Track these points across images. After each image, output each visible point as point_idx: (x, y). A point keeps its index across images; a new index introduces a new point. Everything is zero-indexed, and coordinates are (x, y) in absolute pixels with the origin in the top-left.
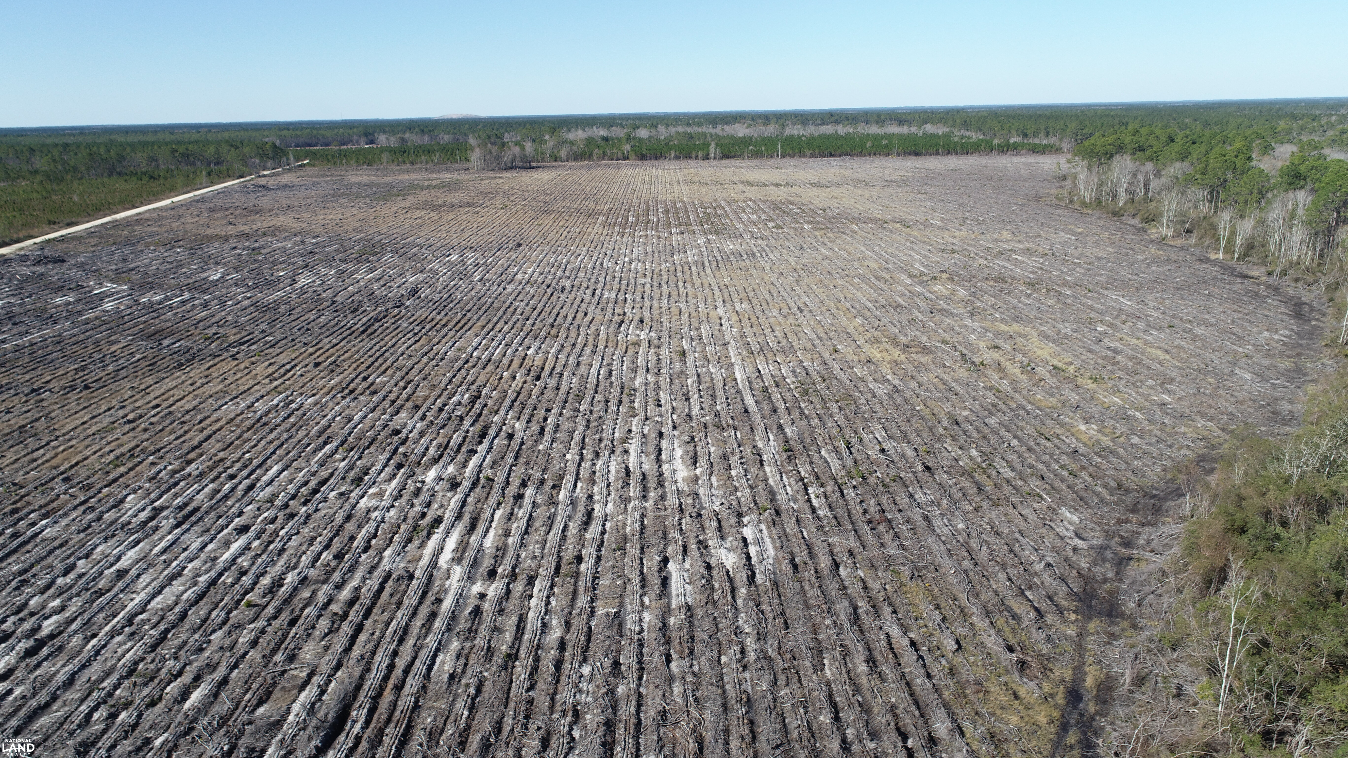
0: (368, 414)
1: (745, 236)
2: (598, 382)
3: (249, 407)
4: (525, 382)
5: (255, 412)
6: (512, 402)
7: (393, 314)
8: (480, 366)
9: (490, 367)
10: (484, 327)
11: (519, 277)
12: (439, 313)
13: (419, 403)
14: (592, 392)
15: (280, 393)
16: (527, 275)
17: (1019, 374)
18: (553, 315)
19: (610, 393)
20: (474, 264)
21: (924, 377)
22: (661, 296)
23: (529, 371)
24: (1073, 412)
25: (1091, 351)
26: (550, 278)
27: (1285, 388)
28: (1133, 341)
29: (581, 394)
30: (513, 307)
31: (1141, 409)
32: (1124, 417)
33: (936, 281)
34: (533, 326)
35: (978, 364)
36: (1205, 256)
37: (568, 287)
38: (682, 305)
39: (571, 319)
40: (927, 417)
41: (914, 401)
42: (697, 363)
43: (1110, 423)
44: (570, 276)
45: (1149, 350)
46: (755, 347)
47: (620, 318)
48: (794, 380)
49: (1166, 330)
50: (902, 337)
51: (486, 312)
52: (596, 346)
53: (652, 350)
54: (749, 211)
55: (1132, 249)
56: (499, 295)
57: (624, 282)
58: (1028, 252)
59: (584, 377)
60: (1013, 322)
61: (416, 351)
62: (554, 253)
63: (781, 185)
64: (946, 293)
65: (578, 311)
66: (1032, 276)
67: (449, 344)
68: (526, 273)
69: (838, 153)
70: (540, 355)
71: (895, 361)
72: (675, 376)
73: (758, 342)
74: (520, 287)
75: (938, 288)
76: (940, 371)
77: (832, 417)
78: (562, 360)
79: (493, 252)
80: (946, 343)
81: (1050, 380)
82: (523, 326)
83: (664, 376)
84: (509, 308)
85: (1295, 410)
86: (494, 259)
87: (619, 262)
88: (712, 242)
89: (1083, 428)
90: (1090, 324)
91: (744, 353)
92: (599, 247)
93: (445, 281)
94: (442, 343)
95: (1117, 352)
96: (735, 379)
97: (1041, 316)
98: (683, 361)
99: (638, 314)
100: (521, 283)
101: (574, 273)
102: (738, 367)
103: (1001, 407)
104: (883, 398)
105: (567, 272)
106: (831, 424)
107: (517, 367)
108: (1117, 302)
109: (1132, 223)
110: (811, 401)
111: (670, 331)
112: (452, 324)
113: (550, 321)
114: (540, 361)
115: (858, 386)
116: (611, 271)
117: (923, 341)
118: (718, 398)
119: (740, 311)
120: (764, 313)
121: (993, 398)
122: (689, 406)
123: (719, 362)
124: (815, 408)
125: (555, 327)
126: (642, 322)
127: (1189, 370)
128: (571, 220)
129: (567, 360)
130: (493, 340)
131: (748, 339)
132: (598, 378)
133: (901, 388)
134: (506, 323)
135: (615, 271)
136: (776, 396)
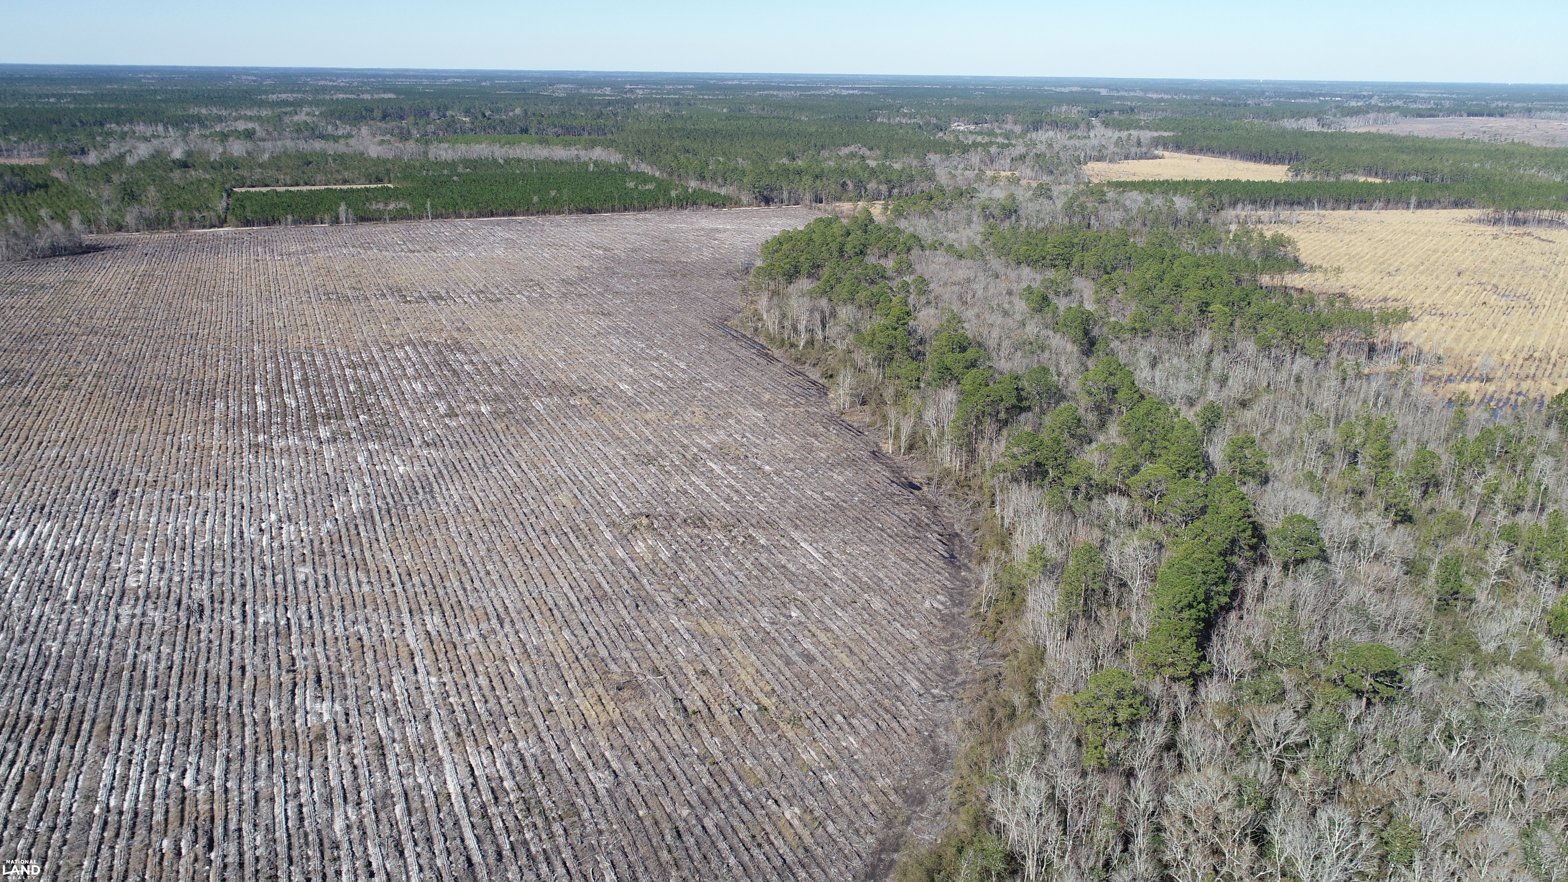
2: (289, 836)
9: (141, 832)
11: (131, 582)
14: (285, 865)
16: (142, 576)
17: (728, 725)
18: (200, 679)
19: (308, 859)
20: (57, 554)
21: (642, 748)
22: (333, 608)
23: (195, 831)
24: (778, 788)
25: (789, 663)
26: (177, 579)
27: (942, 701)
28: (822, 637)
29: (273, 872)
30: (140, 668)
31: (834, 767)
32: (820, 787)
33: (637, 533)
34: (177, 713)
35: (690, 711)
36: (877, 446)
37: (207, 603)
38: (363, 629)
39: (225, 687)
40: (651, 831)
41: (636, 800)
42: (401, 768)
43: (810, 801)
44: (203, 572)
45: (836, 652)
46: (461, 718)
47: (291, 675)
48: (512, 783)
49: (849, 609)
50: (613, 667)
51: (102, 685)
52: (271, 751)
53: (343, 748)
54: (410, 371)
55: (815, 436)
56: (113, 636)
57: (279, 578)
58: (721, 453)
59: (270, 829)
60: (716, 615)
61: (24, 811)
62: (169, 510)
63: (442, 298)
64: (648, 557)
65: (231, 663)
66: (728, 507)
67: (69, 785)
68: (140, 572)
69: (501, 211)
70: (202, 787)
71: (611, 721)
72: (379, 804)
73: (463, 706)
74: (138, 611)
75: (640, 547)
76: (655, 733)
77: (560, 853)
78: (234, 794)
79: (79, 516)
80: (656, 671)
81: (756, 729)
82: (164, 716)
83: (367, 807)
84: (134, 669)
85: (949, 742)
86: (85, 536)
87: (263, 525)
88: (376, 460)
89: (788, 815)
90: (785, 606)
91: (451, 734)
92: (230, 486)
93: (21, 609)
94: (58, 783)
95: (810, 659)
96: (449, 795)
97: (741, 598)
98: (384, 767)
99: (311, 660)
100: (137, 599)
101: (208, 563)
102: (448, 767)
103: (717, 793)
104: (606, 800)
105: (198, 561)
106: (561, 870)
107: (177, 824)
108: (806, 554)
109: (813, 378)
110: (535, 826)
111: (357, 697)
112: (60, 727)
113: (198, 698)
114: (205, 803)
115: (579, 781)
116: (257, 550)
117: (634, 671)
118: (435, 841)
119: (434, 633)
120: (461, 635)
121: (708, 776)
122: (406, 867)
123: (425, 760)
124: (540, 840)
125: (209, 712)
126: (319, 680)
127: (869, 686)
128: (175, 414)
129: (241, 793)
130: (130, 761)
131: (451, 700)
132: (287, 828)
133: (622, 775)
134: (139, 711)
135: (262, 552)
136: (498, 824)
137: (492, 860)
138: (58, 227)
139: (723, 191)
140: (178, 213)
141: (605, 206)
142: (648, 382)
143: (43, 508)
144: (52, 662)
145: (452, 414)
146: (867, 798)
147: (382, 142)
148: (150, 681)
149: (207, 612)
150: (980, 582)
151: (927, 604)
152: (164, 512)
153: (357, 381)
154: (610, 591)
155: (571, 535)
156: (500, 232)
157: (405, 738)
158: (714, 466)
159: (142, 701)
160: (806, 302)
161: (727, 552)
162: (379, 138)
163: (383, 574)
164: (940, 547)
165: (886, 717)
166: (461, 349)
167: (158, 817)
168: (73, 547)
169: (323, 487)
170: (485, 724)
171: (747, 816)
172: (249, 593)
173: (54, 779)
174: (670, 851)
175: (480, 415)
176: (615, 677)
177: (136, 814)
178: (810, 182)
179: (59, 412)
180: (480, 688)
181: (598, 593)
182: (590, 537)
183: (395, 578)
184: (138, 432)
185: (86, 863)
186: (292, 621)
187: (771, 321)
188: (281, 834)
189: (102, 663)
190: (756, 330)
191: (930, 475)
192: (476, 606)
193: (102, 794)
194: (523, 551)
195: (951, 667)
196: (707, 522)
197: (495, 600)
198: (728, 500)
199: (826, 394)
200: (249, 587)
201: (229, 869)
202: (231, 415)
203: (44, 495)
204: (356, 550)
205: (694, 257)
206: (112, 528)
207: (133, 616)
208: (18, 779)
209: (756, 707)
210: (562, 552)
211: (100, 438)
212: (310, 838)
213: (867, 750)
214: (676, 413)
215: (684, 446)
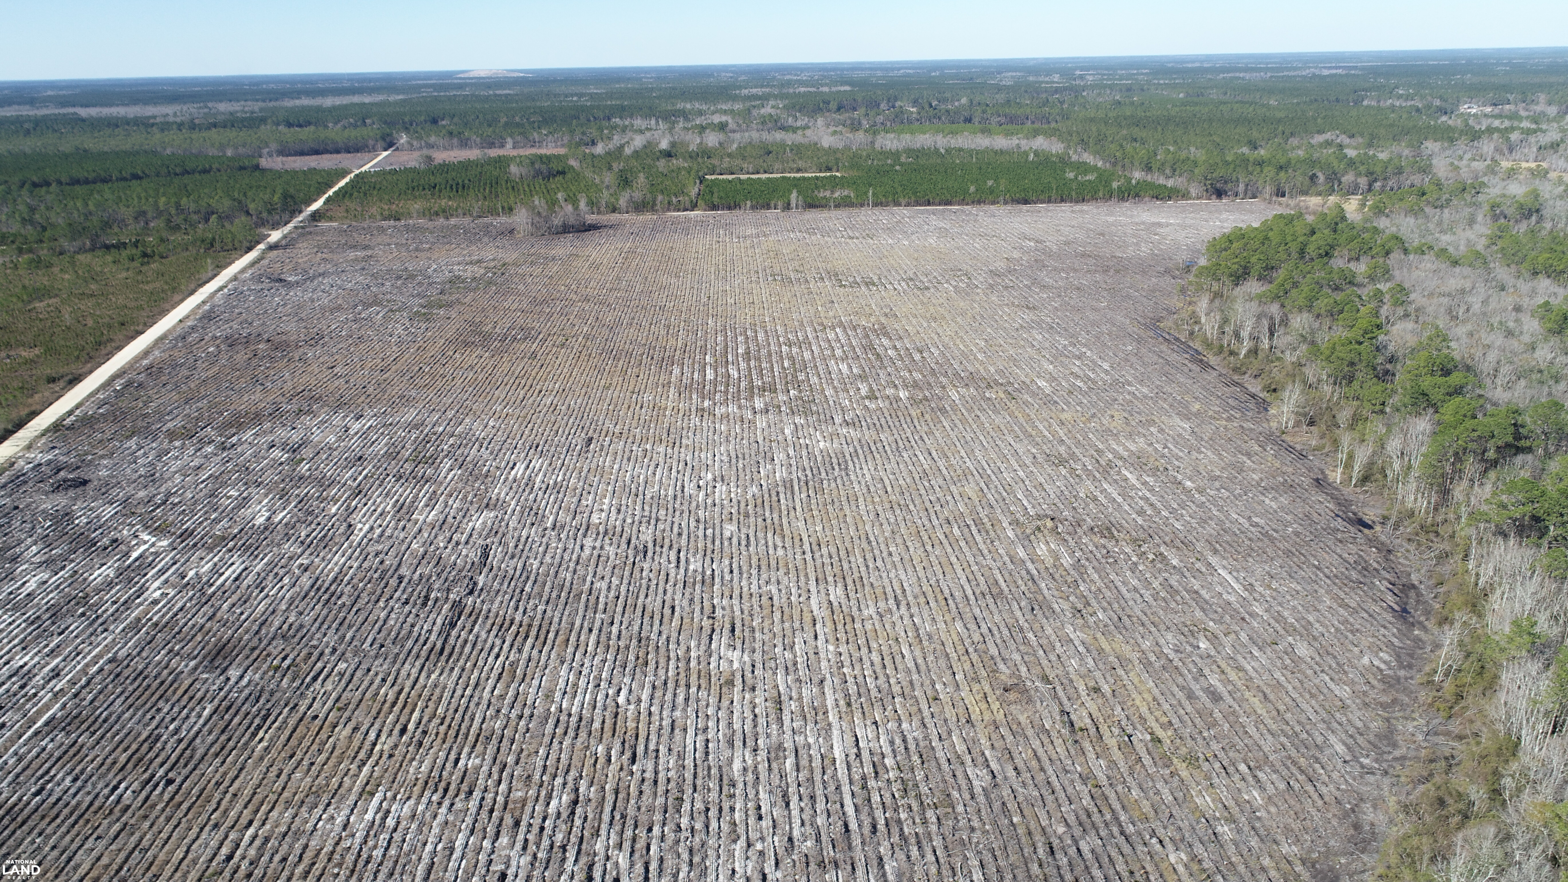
0: (469, 838)
1: (836, 421)
2: (695, 766)
3: (345, 827)
4: (621, 769)
5: (353, 836)
6: (612, 811)
7: (467, 611)
8: (570, 732)
9: (583, 735)
10: (568, 640)
11: (595, 519)
12: (517, 609)
13: (517, 814)
14: (691, 791)
15: (372, 794)
16: (603, 514)
17: (1116, 749)
18: (639, 612)
19: (709, 790)
20: (544, 486)
21: (1022, 755)
22: (751, 566)
23: (623, 743)
24: (1165, 828)
25: (1191, 696)
26: (629, 521)
27: (1373, 773)
28: (1233, 675)
29: (680, 795)
30: (595, 593)
31: (1231, 820)
32: (1213, 838)
33: (1040, 535)
34: (619, 638)
35: (1077, 726)
36: (1323, 472)
37: (650, 545)
38: (774, 591)
39: (658, 622)
40: (1023, 840)
41: (1012, 806)
42: (794, 725)
43: (1199, 849)
44: (650, 518)
45: (1247, 694)
46: (852, 689)
47: (711, 621)
48: (893, 762)
49: (1268, 650)
50: (1002, 666)
51: (566, 603)
52: (688, 686)
53: (747, 696)
54: (838, 352)
55: (1248, 455)
56: (578, 563)
57: (709, 532)
58: (1139, 462)
59: (681, 756)
60: (1115, 633)
61: (502, 697)
62: (629, 460)
63: (874, 284)
64: (1049, 562)
65: (664, 602)
66: (1140, 521)
67: (535, 682)
68: (602, 510)
69: (937, 201)
70: (632, 707)
71: (995, 721)
72: (773, 755)
73: (855, 678)
74: (598, 544)
75: (1042, 550)
76: (1038, 742)
77: (931, 840)
78: (656, 718)
79: (562, 457)
80: (1046, 679)
81: (1147, 760)
82: (609, 639)
83: (762, 755)
84: (590, 594)
85: (1376, 822)
86: (565, 474)
87: (701, 483)
88: (800, 434)
89: (1172, 858)
90: (1193, 635)
91: (842, 703)
92: (678, 444)
93: (515, 529)
94: (527, 680)
95: (1216, 697)
96: (834, 760)
97: (1144, 618)
98: (780, 721)
99: (728, 611)
100: (598, 534)
101: (654, 511)
102: (836, 733)
103: (1096, 817)
104: (982, 799)
105: (647, 508)
106: (930, 857)
107: (610, 734)
108: (1223, 582)
109: (1253, 390)
110: (910, 807)
111: (763, 651)
112: (533, 633)
113: (636, 628)
114: (633, 720)
115: (957, 773)
116: (694, 504)
117: (1023, 674)
118: (818, 800)
119: (835, 604)
120: (860, 610)
121: (1089, 798)
122: (790, 818)
123: (816, 723)
124: (914, 823)
125: (643, 642)
126: (733, 630)
127: (1283, 739)
128: (641, 375)
129: (661, 719)
130: (581, 672)
131: (845, 670)
132: (695, 758)
133: (999, 778)
134: (591, 630)
135: (698, 506)
136: (876, 798)
137: (867, 830)
138: (569, 208)
139: (1170, 183)
140: (660, 198)
141: (1041, 197)
142: (1068, 381)
143: (537, 447)
144: (532, 578)
145: (872, 397)
146: (1266, 862)
147: (835, 132)
148: (601, 606)
149: (650, 554)
150: (1437, 646)
151: (1366, 660)
152: (625, 461)
153: (792, 358)
154: (1006, 590)
155: (973, 528)
156: (934, 221)
157: (800, 698)
158: (1129, 476)
159: (593, 623)
160: (1254, 306)
161: (1134, 568)
162: (833, 129)
163: (797, 540)
164: (1390, 598)
165: (1299, 777)
166: (886, 335)
167: (597, 725)
168: (556, 483)
169: (753, 454)
170: (874, 700)
171: (1127, 849)
172: (684, 541)
173: (525, 675)
174: (1040, 865)
175: (898, 399)
176: (1003, 677)
177: (581, 719)
178: (1272, 174)
179: (556, 366)
180: (872, 664)
181: (995, 591)
182: (992, 533)
183: (806, 547)
184: (612, 388)
185: (541, 751)
186: (716, 573)
187: (1209, 326)
188: (689, 762)
189: (567, 584)
190: (1192, 333)
191: (1386, 513)
192: (876, 584)
193: (558, 695)
194: (925, 538)
195: (1389, 737)
196: (1115, 533)
197: (894, 581)
198: (1141, 513)
199: (1266, 410)
200: (685, 536)
201: (646, 783)
202: (684, 381)
203: (539, 436)
204: (776, 516)
205: (1130, 252)
206: (585, 470)
207: (594, 548)
208: (500, 670)
209: (1148, 737)
210: (963, 544)
211: (583, 391)
212: (713, 772)
213: (1273, 809)
214: (1094, 415)
215: (1098, 451)
